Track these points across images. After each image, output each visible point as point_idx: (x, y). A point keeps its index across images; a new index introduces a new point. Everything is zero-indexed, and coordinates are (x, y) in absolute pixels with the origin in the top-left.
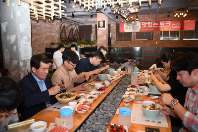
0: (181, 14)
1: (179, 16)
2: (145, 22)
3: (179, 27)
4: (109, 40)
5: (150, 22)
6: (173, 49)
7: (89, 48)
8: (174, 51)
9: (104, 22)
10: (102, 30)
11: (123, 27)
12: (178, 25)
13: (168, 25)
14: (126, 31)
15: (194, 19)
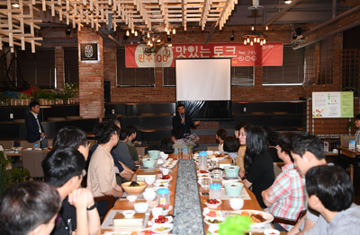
0: (255, 40)
1: (252, 44)
2: (182, 45)
3: (254, 60)
4: (105, 87)
5: (194, 46)
6: (243, 106)
7: (60, 106)
8: (245, 109)
9: (95, 46)
10: (90, 65)
11: (134, 55)
12: (251, 55)
13: (231, 53)
14: (140, 65)
15: (281, 44)
